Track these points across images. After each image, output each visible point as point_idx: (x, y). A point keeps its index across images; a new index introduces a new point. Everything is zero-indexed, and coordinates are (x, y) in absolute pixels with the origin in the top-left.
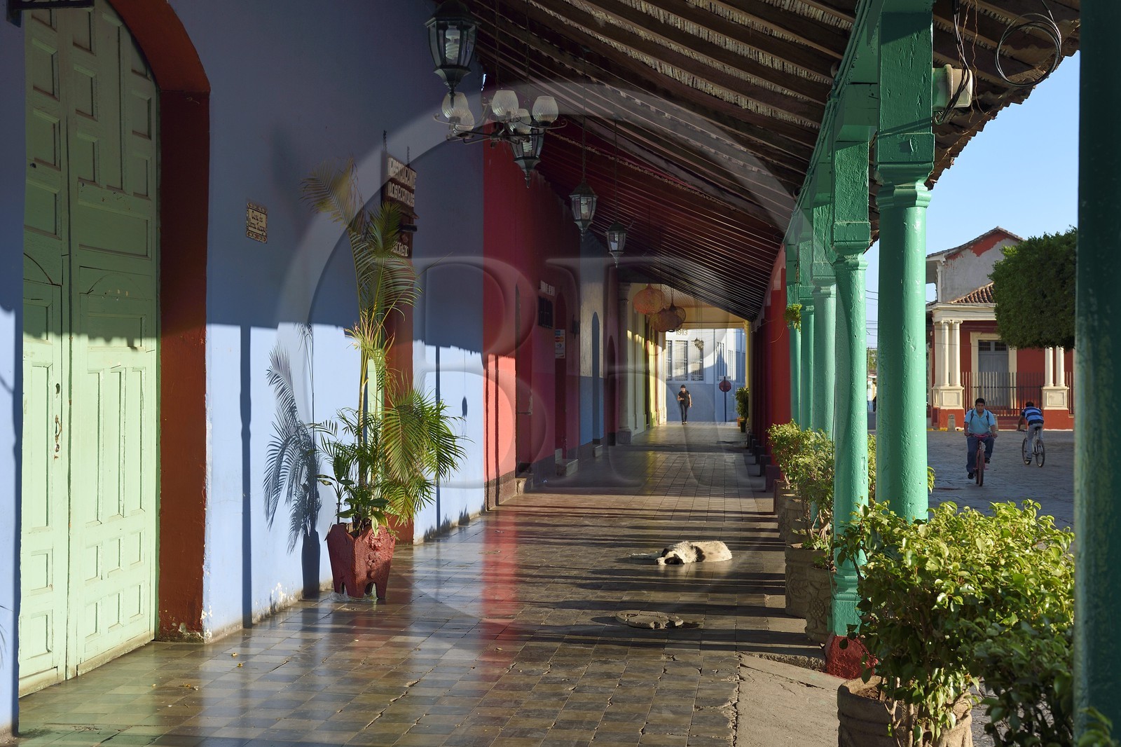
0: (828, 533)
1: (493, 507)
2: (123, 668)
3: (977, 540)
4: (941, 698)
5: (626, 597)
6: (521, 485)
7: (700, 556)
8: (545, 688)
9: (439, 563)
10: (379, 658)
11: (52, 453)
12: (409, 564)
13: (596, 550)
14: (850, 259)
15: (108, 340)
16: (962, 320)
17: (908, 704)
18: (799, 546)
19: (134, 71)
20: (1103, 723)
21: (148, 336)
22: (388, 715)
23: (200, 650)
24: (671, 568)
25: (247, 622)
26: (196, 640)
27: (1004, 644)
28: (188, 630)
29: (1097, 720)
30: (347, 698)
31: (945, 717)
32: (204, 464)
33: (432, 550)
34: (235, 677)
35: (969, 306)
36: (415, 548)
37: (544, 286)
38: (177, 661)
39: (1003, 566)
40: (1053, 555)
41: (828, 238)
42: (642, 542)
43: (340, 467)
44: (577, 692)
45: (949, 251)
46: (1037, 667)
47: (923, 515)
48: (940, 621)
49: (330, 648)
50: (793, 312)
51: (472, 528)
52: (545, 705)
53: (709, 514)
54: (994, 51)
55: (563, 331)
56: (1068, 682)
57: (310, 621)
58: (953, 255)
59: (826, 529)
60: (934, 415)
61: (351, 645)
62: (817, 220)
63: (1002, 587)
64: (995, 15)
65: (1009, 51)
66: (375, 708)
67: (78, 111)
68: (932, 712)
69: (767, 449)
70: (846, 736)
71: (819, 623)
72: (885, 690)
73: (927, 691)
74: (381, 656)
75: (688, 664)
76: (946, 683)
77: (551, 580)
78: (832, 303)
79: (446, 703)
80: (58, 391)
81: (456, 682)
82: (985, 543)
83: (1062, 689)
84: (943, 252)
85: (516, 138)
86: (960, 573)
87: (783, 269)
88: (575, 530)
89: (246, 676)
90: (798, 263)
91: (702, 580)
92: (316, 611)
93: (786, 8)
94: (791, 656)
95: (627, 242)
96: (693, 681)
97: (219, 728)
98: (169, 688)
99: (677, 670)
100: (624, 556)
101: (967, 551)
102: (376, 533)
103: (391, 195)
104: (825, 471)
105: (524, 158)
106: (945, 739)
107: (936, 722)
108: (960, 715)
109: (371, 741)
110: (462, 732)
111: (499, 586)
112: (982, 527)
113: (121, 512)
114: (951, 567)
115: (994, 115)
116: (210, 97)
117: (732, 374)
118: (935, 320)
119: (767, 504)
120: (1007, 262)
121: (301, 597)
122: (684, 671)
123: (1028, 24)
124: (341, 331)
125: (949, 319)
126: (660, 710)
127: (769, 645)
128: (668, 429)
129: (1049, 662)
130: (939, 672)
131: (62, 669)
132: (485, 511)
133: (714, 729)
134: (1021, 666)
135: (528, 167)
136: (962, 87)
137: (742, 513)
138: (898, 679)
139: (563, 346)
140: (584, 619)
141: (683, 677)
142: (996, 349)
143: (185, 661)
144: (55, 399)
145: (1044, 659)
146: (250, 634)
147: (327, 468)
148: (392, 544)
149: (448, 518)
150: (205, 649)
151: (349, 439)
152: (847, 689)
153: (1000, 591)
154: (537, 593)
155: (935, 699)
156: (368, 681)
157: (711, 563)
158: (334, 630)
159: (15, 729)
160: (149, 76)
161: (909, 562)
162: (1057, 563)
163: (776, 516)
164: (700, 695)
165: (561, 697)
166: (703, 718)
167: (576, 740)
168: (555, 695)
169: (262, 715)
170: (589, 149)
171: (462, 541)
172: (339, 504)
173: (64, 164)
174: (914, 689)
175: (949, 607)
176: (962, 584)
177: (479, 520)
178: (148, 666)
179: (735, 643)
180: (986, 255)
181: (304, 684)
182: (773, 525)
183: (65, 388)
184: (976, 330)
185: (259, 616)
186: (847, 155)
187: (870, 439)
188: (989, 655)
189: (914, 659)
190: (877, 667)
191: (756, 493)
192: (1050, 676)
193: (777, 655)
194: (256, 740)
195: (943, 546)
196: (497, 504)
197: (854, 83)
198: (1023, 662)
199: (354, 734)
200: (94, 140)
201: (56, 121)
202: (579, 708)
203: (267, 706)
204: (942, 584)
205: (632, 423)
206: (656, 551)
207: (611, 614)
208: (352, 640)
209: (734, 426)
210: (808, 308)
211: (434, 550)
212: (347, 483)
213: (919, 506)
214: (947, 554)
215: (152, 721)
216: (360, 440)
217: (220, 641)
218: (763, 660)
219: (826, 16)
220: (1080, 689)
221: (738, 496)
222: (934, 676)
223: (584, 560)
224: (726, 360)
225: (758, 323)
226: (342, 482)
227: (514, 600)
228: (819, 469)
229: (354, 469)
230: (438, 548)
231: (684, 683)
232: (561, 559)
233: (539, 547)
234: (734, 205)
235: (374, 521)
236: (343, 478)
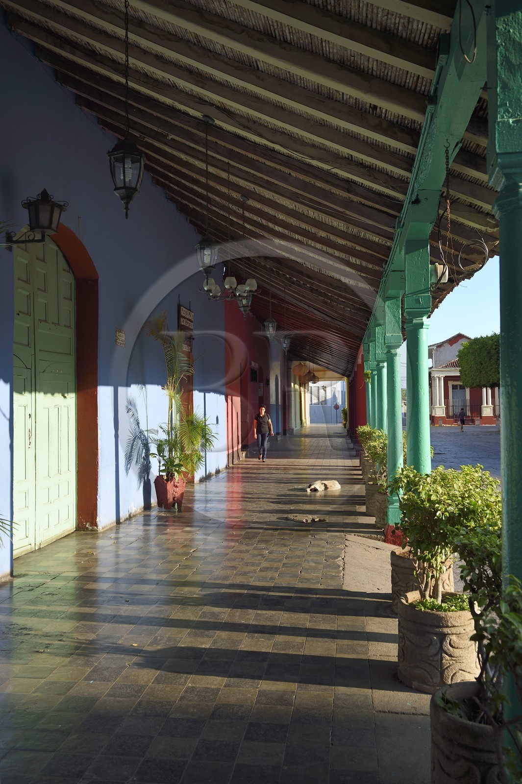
0: (385, 476)
1: (231, 465)
2: (61, 544)
3: (454, 485)
4: (439, 560)
5: (292, 507)
6: (244, 455)
7: (326, 487)
8: (255, 552)
9: (206, 492)
10: (179, 538)
11: (27, 446)
12: (193, 493)
13: (278, 485)
14: (393, 351)
15: (53, 394)
16: (444, 375)
17: (424, 562)
18: (371, 483)
19: (64, 270)
20: (517, 582)
21: (71, 392)
22: (182, 566)
23: (96, 535)
24: (313, 493)
25: (118, 522)
26: (94, 531)
27: (469, 539)
28: (91, 526)
29: (514, 581)
30: (164, 558)
31: (441, 568)
32: (97, 450)
33: (203, 485)
34: (113, 548)
35: (448, 369)
36: (195, 485)
37: (253, 364)
38: (86, 541)
39: (467, 497)
40: (490, 491)
41: (383, 341)
42: (300, 481)
43: (160, 450)
44: (270, 553)
45: (438, 344)
46: (484, 550)
47: (429, 472)
48: (438, 524)
49: (156, 534)
50: (367, 374)
51: (221, 475)
52: (255, 560)
53: (330, 467)
54: (457, 256)
55: (262, 384)
56: (499, 558)
57: (147, 521)
58: (440, 346)
59: (384, 475)
60: (433, 419)
61: (166, 532)
62: (378, 333)
63: (466, 508)
64: (457, 240)
65: (464, 256)
66: (177, 562)
67: (38, 289)
68: (435, 566)
69: (356, 437)
70: (395, 575)
71: (381, 519)
72: (412, 553)
73: (432, 556)
74: (180, 537)
75: (322, 539)
76: (441, 552)
77: (258, 500)
78: (385, 371)
79: (209, 559)
80: (30, 417)
81: (214, 549)
82: (458, 486)
83: (496, 561)
84: (435, 344)
85: (240, 298)
86: (447, 501)
87: (362, 355)
88: (269, 475)
89: (118, 548)
90: (369, 352)
91: (327, 500)
92: (149, 516)
93: (362, 237)
94: (369, 535)
95: (291, 342)
96: (323, 547)
97: (105, 573)
98: (82, 554)
99: (316, 542)
100: (291, 488)
101: (450, 490)
102: (177, 480)
103: (182, 323)
104: (383, 448)
105: (243, 307)
106: (441, 578)
107: (437, 570)
108: (448, 567)
109: (175, 578)
110: (217, 573)
111: (234, 503)
112: (456, 477)
113: (59, 472)
114: (443, 498)
115: (458, 284)
116: (99, 281)
117: (339, 402)
118: (432, 375)
119: (357, 462)
120: (464, 349)
121: (143, 510)
122: (319, 542)
123: (473, 244)
124: (160, 387)
125: (438, 375)
126: (308, 561)
127: (358, 530)
128: (311, 427)
129: (490, 547)
130: (438, 547)
131: (33, 545)
132: (227, 467)
133: (333, 571)
134: (477, 549)
135: (245, 311)
136: (443, 274)
137: (345, 466)
138: (419, 550)
139: (262, 390)
140: (273, 518)
141: (319, 546)
142: (460, 389)
143: (89, 541)
144: (28, 421)
145: (488, 546)
146: (119, 527)
147: (153, 449)
148: (185, 484)
149: (210, 471)
150: (99, 535)
151: (163, 436)
152: (395, 553)
153: (465, 510)
154: (251, 506)
155: (436, 560)
156: (173, 549)
157: (331, 491)
158: (158, 525)
159: (12, 574)
160: (71, 272)
161: (423, 496)
162: (492, 495)
163: (361, 468)
164: (327, 554)
165: (263, 556)
166: (328, 565)
167: (270, 577)
168: (260, 555)
169: (124, 566)
170: (273, 301)
171: (217, 481)
172: (160, 466)
173: (32, 313)
174: (426, 555)
175: (442, 517)
176: (448, 506)
177: (225, 471)
178: (73, 543)
179: (343, 529)
180: (454, 346)
181: (144, 551)
182: (360, 472)
183: (33, 416)
184: (450, 380)
185: (124, 519)
186: (391, 304)
187: (403, 433)
188: (461, 543)
189: (426, 541)
190: (409, 542)
191: (351, 457)
192: (490, 555)
193: (362, 535)
194: (121, 578)
195: (439, 488)
196: (233, 464)
197: (393, 271)
198: (478, 547)
199: (167, 575)
200: (46, 302)
201: (28, 293)
202: (271, 561)
203: (127, 562)
204: (439, 507)
205: (294, 425)
206: (307, 485)
207: (285, 516)
208: (166, 530)
209: (341, 425)
210: (374, 373)
211: (204, 486)
212: (163, 456)
213: (427, 467)
214: (441, 492)
215: (75, 569)
216: (169, 436)
217: (105, 531)
218: (356, 537)
219: (380, 241)
220: (505, 563)
221: (343, 458)
222: (436, 550)
223: (273, 490)
224: (337, 396)
225: (351, 378)
226: (161, 456)
227: (240, 510)
228: (380, 448)
229: (167, 449)
230: (206, 485)
231: (320, 548)
232: (262, 490)
233: (251, 484)
234: (339, 325)
235: (176, 474)
236: (162, 454)
